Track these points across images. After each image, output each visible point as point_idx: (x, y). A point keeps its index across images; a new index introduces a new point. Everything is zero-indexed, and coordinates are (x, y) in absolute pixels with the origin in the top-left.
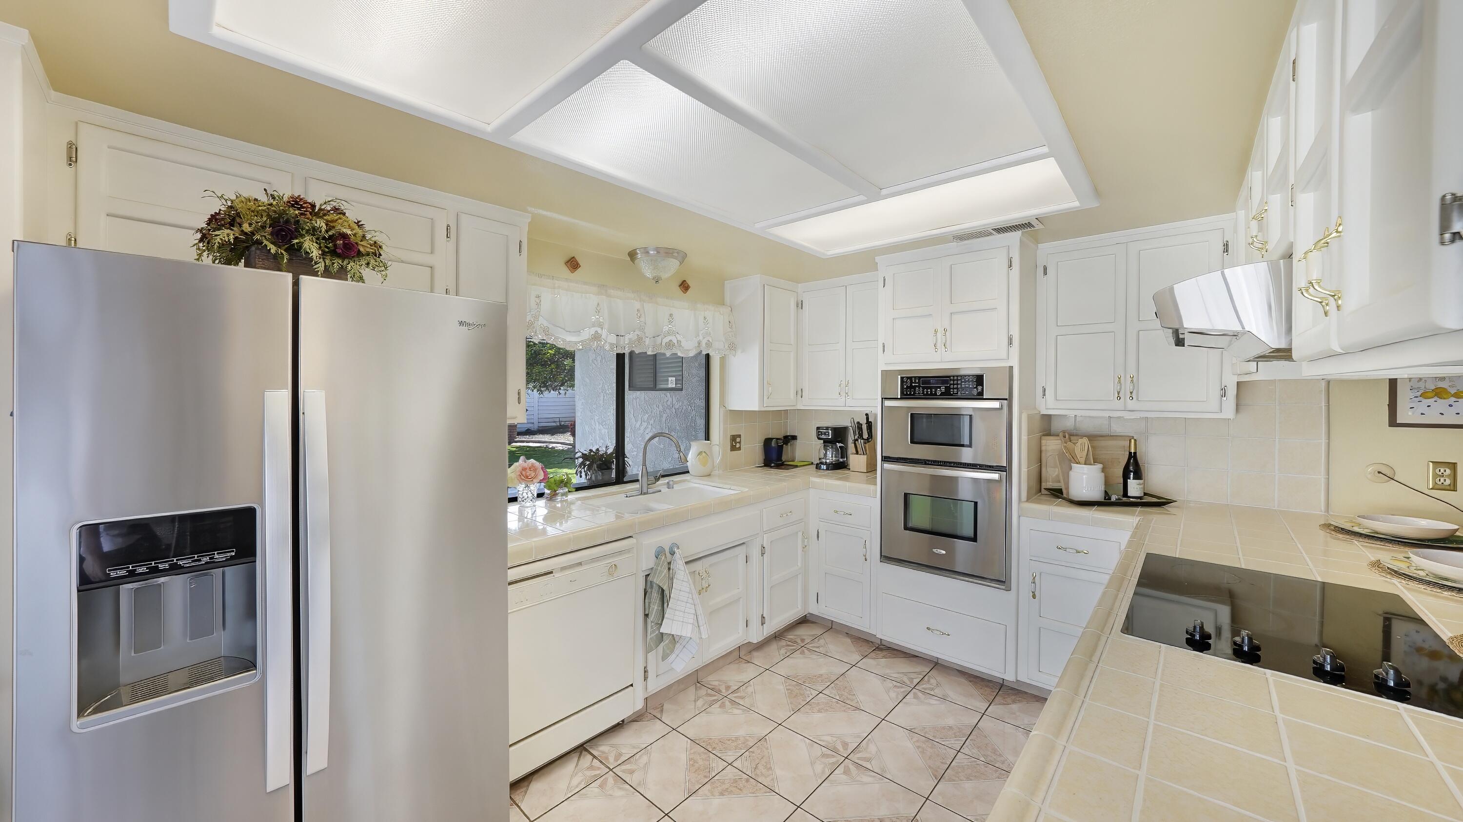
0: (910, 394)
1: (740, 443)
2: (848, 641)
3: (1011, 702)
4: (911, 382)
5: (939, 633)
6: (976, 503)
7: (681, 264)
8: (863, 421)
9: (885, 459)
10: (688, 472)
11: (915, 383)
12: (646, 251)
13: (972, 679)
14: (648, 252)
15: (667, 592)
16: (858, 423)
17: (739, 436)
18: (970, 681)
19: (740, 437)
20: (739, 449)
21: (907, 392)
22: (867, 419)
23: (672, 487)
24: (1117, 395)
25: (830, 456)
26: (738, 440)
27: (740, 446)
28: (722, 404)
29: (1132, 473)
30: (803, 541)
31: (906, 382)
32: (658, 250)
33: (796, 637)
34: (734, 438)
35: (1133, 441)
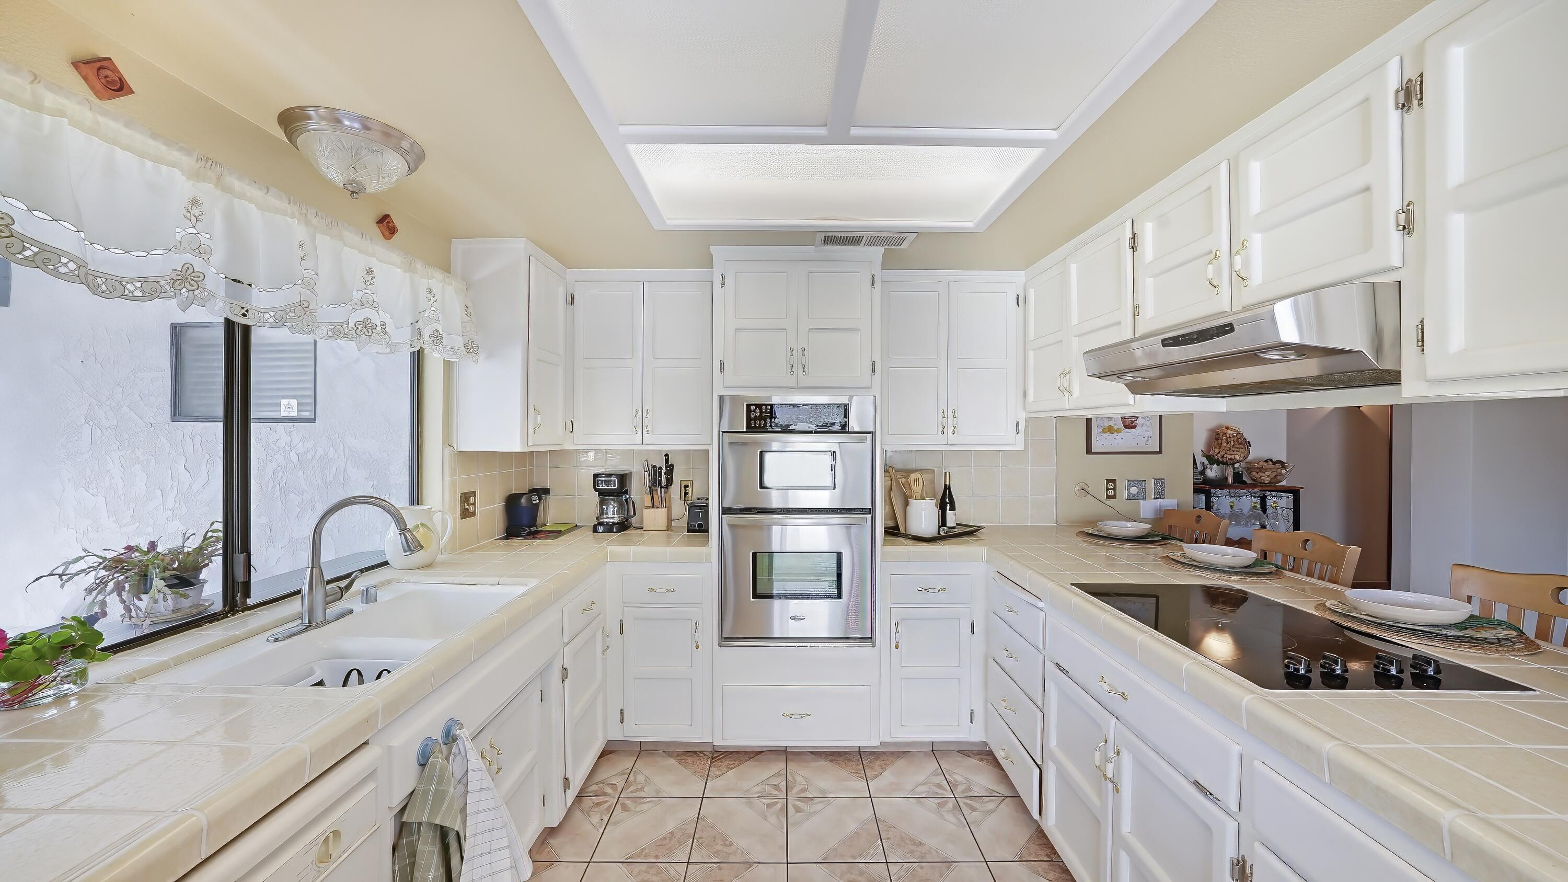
0: (760, 427)
1: (474, 504)
2: (672, 761)
3: (881, 770)
4: (761, 412)
5: (798, 717)
6: (839, 555)
7: (411, 170)
8: (661, 463)
9: (726, 511)
10: (386, 563)
11: (766, 412)
12: (334, 118)
13: (830, 758)
14: (338, 121)
15: (462, 835)
16: (654, 467)
17: (474, 494)
18: (831, 761)
19: (475, 496)
20: (473, 514)
21: (755, 424)
22: (667, 461)
23: (373, 599)
24: (941, 429)
25: (612, 514)
26: (472, 500)
27: (475, 511)
28: (448, 441)
29: (948, 505)
30: (604, 641)
31: (754, 411)
32: (366, 124)
33: (601, 785)
34: (466, 498)
35: (948, 473)
